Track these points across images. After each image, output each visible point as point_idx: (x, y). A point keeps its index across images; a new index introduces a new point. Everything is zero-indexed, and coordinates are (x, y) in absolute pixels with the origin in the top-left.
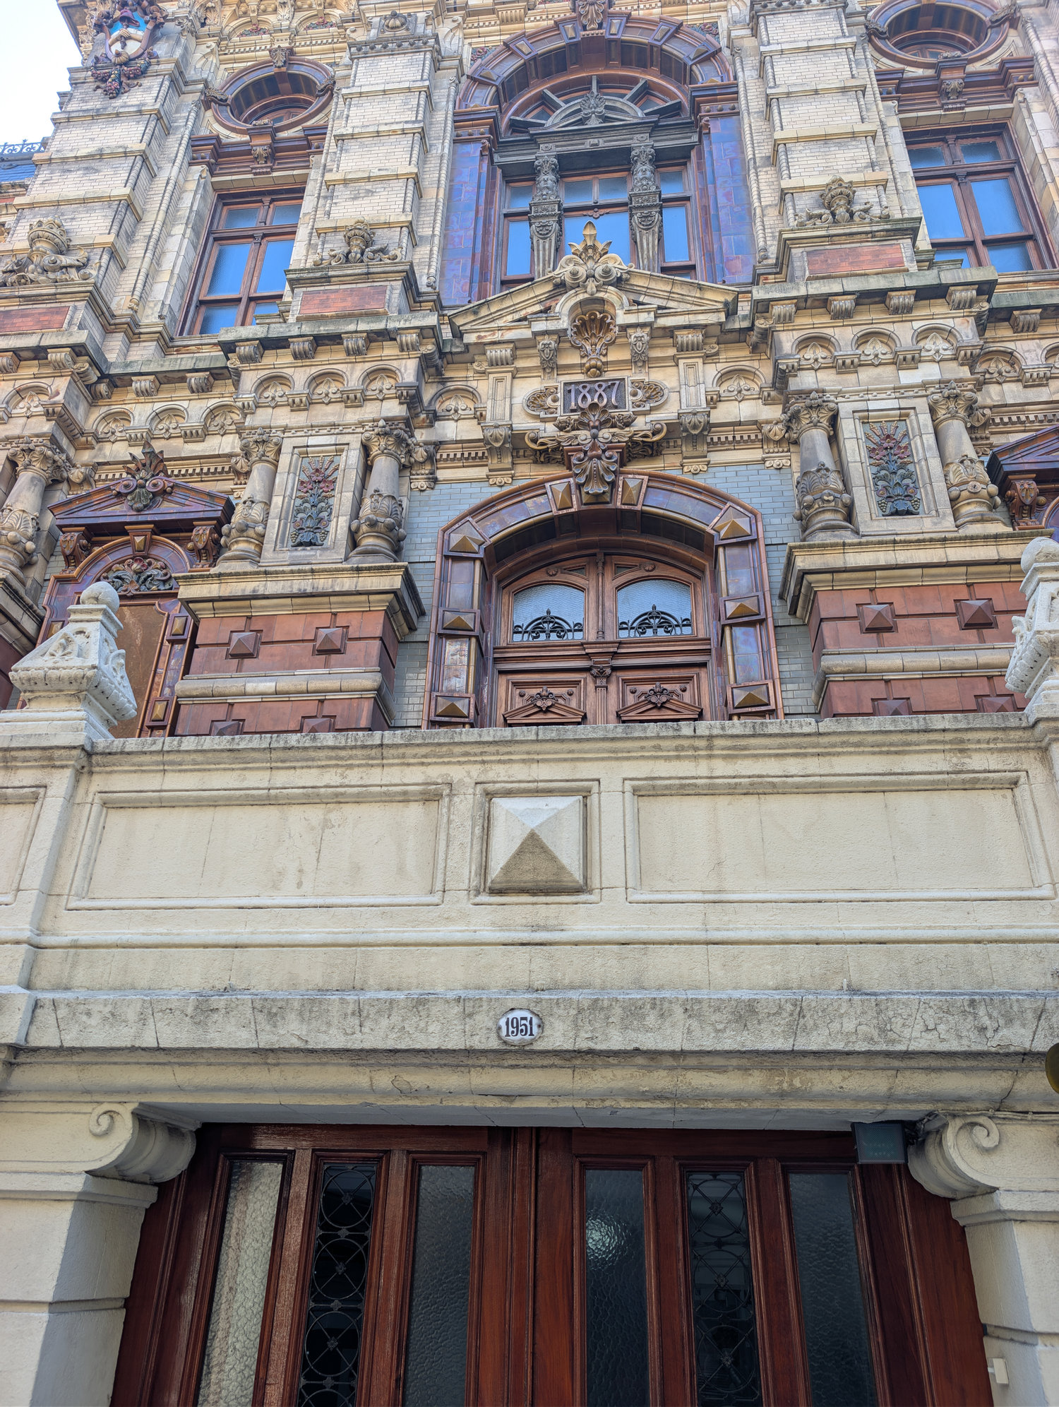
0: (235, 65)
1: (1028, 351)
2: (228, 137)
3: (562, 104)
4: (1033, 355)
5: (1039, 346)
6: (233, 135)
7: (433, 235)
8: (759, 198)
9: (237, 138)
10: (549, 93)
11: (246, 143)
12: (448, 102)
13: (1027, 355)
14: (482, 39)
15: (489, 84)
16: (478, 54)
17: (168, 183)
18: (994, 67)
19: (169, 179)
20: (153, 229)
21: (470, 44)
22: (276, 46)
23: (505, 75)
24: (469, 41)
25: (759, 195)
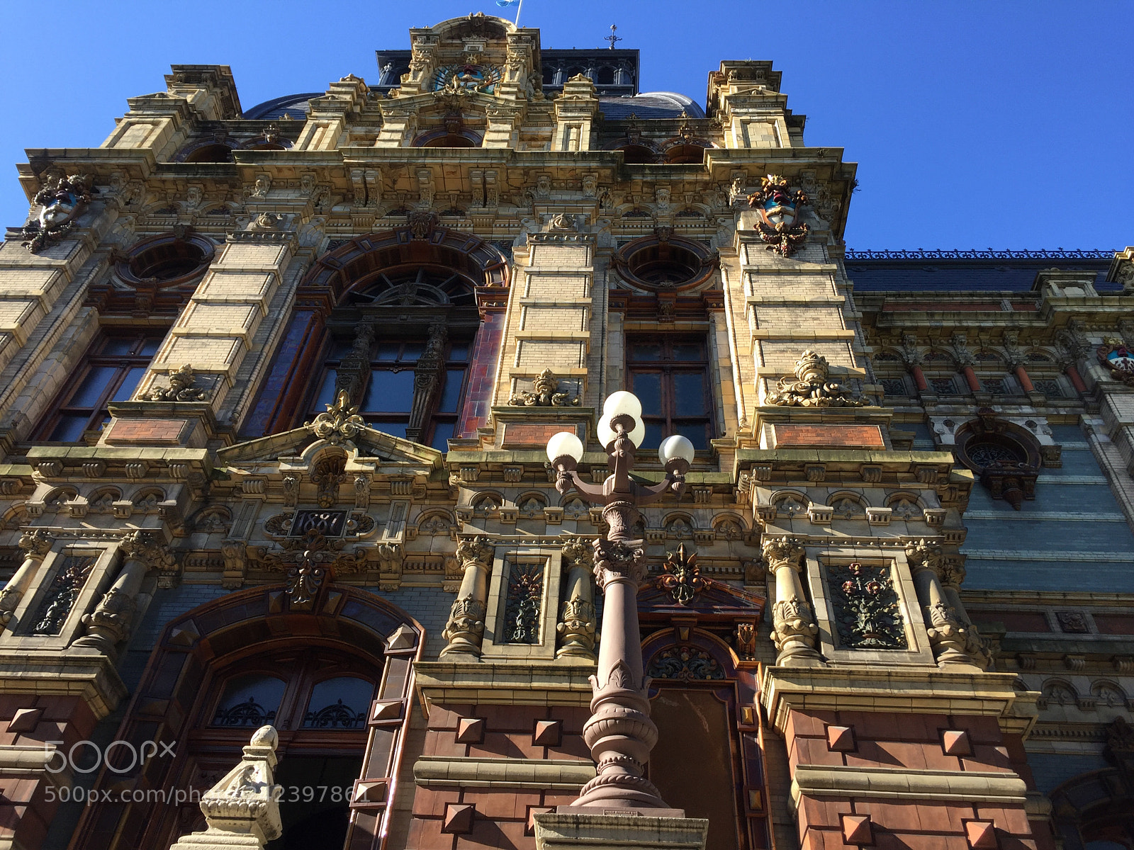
0: (147, 233)
1: (653, 516)
2: (121, 287)
3: (391, 285)
4: (656, 520)
5: (662, 513)
6: (125, 286)
7: (249, 380)
8: (500, 376)
9: (127, 288)
10: (384, 276)
11: (132, 293)
12: (294, 280)
13: (652, 519)
14: (339, 235)
15: (331, 269)
16: (333, 245)
17: (56, 320)
18: (698, 295)
19: (58, 317)
20: (30, 355)
21: (329, 237)
22: (179, 224)
23: (347, 263)
24: (329, 235)
25: (500, 374)
